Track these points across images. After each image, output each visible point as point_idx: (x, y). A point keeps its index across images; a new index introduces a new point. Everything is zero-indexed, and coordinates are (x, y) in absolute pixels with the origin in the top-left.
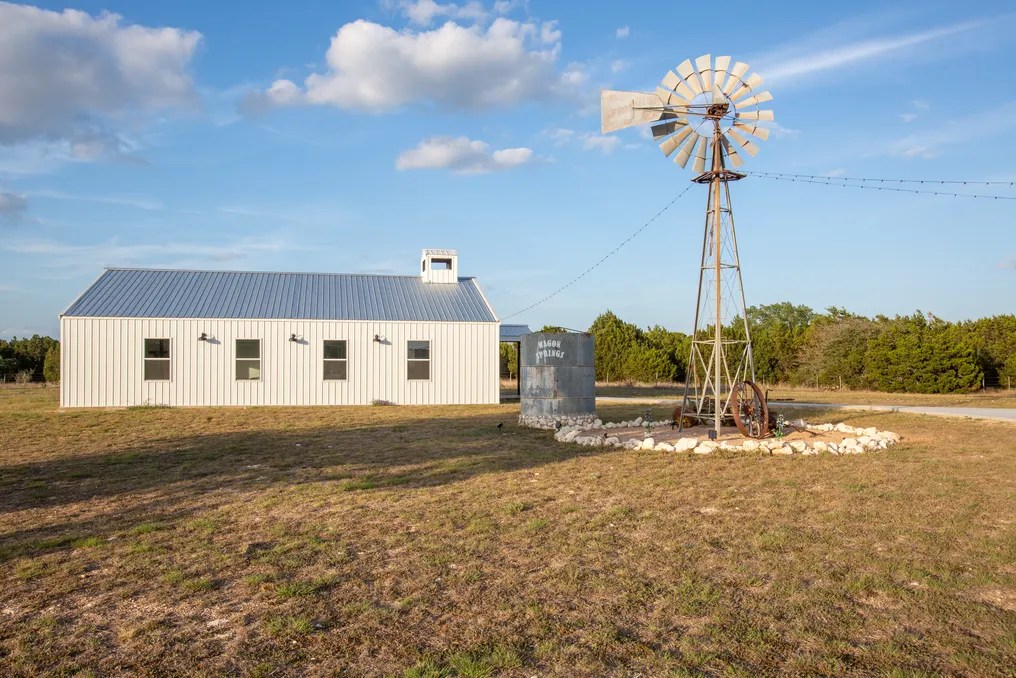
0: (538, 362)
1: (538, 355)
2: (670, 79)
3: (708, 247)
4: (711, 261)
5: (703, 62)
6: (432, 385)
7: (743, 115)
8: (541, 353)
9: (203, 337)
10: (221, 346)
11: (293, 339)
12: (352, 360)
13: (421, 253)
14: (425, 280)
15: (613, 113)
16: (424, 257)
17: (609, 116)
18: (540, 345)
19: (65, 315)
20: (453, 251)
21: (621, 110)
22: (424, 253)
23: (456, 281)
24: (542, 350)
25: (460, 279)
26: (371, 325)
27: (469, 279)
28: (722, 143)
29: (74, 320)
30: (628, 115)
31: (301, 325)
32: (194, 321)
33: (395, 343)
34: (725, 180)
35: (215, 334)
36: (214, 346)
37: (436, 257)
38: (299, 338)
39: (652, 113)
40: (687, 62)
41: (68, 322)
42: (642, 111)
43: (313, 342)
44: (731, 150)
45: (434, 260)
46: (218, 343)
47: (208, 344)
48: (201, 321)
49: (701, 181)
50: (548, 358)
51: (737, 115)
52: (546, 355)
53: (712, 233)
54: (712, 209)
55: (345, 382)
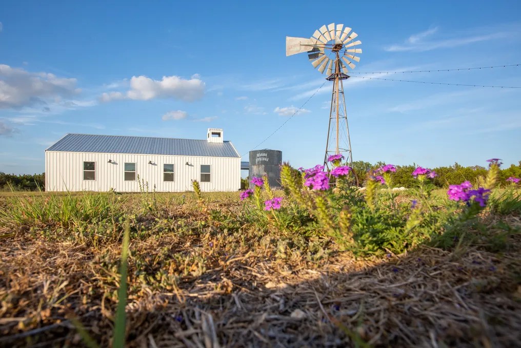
0: (257, 163)
1: (257, 160)
2: (317, 34)
3: (333, 108)
4: (334, 115)
5: (331, 26)
6: (211, 184)
7: (348, 51)
8: (258, 159)
9: (110, 161)
10: (118, 165)
11: (150, 163)
12: (176, 173)
13: (207, 130)
14: (209, 141)
15: (292, 47)
16: (209, 132)
17: (290, 49)
18: (258, 155)
19: (48, 150)
20: (221, 130)
21: (295, 46)
22: (209, 130)
23: (222, 142)
24: (258, 157)
25: (224, 141)
26: (184, 158)
27: (228, 142)
28: (339, 63)
29: (52, 152)
30: (298, 48)
31: (153, 157)
32: (106, 154)
33: (195, 166)
34: (341, 79)
35: (115, 160)
36: (115, 165)
37: (214, 131)
38: (153, 163)
39: (309, 47)
40: (324, 26)
41: (48, 153)
42: (304, 46)
43: (159, 165)
44: (343, 66)
45: (213, 133)
46: (117, 164)
47: (112, 165)
48: (109, 154)
49: (330, 80)
50: (262, 161)
51: (346, 50)
52: (260, 160)
53: (335, 102)
54: (335, 91)
55: (173, 183)
